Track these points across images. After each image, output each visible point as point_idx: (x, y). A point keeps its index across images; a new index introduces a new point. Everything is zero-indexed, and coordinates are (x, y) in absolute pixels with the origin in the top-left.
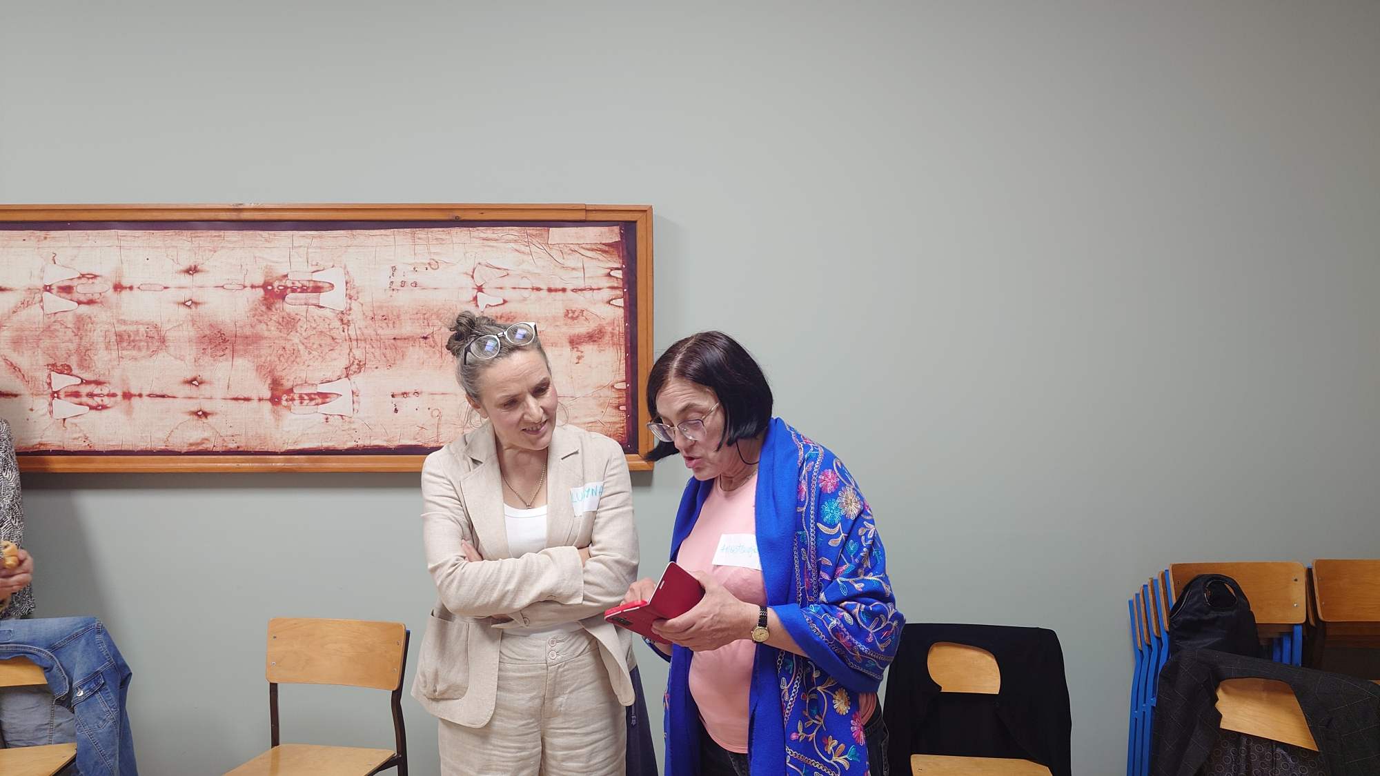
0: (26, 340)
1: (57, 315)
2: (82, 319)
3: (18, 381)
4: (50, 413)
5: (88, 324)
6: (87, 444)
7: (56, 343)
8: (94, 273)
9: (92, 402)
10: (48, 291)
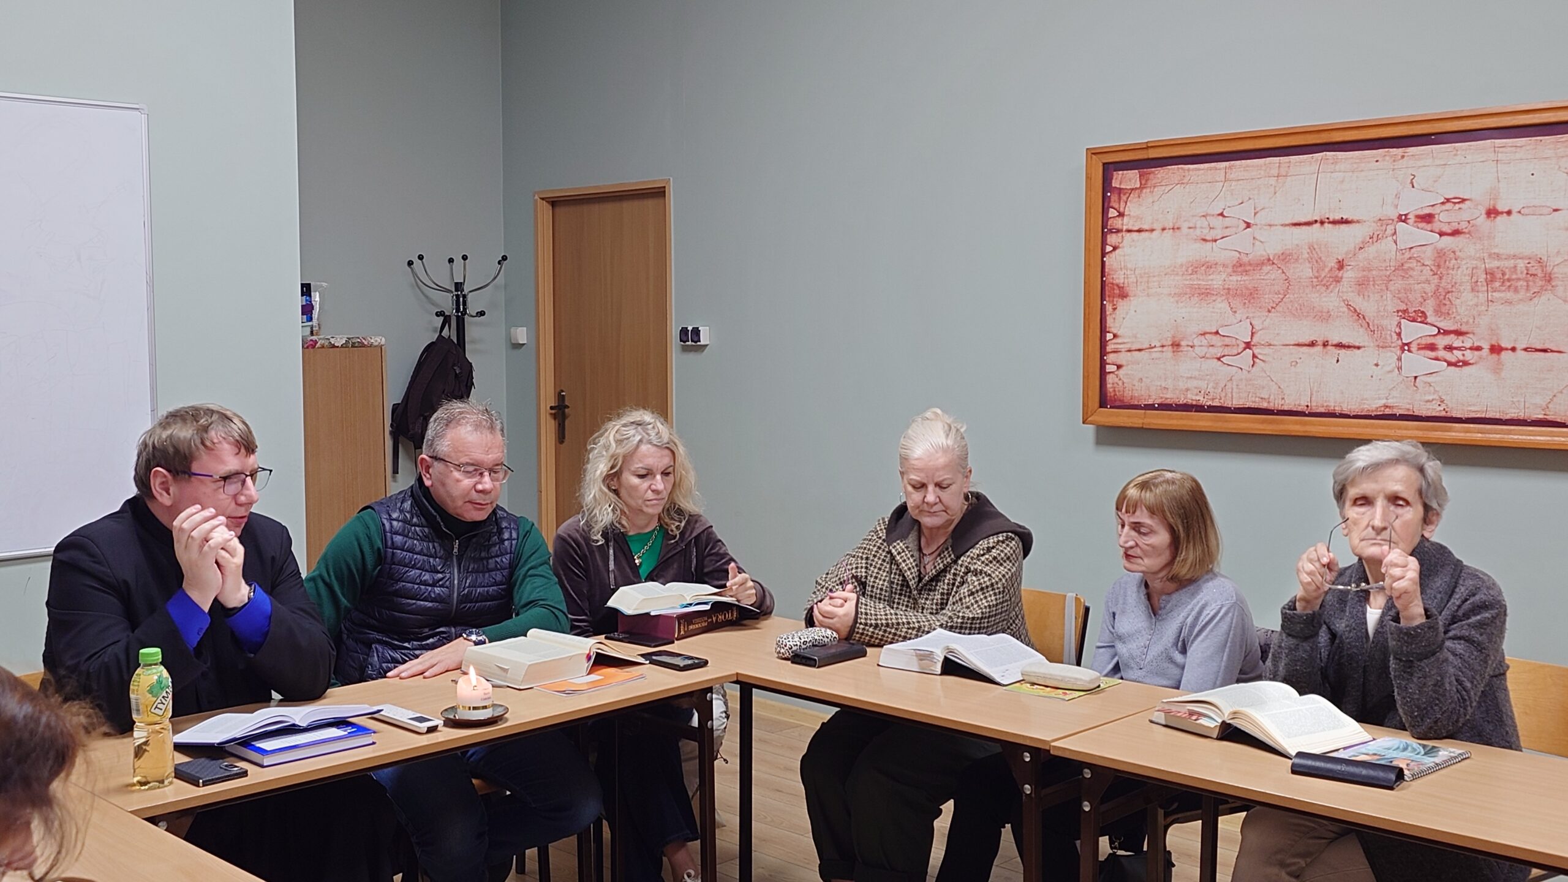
0: (1374, 281)
1: (1412, 250)
2: (1444, 255)
3: (1361, 330)
4: (1398, 369)
5: (1451, 259)
6: (1442, 409)
7: (1409, 284)
8: (1461, 197)
9: (1451, 357)
10: (1403, 221)
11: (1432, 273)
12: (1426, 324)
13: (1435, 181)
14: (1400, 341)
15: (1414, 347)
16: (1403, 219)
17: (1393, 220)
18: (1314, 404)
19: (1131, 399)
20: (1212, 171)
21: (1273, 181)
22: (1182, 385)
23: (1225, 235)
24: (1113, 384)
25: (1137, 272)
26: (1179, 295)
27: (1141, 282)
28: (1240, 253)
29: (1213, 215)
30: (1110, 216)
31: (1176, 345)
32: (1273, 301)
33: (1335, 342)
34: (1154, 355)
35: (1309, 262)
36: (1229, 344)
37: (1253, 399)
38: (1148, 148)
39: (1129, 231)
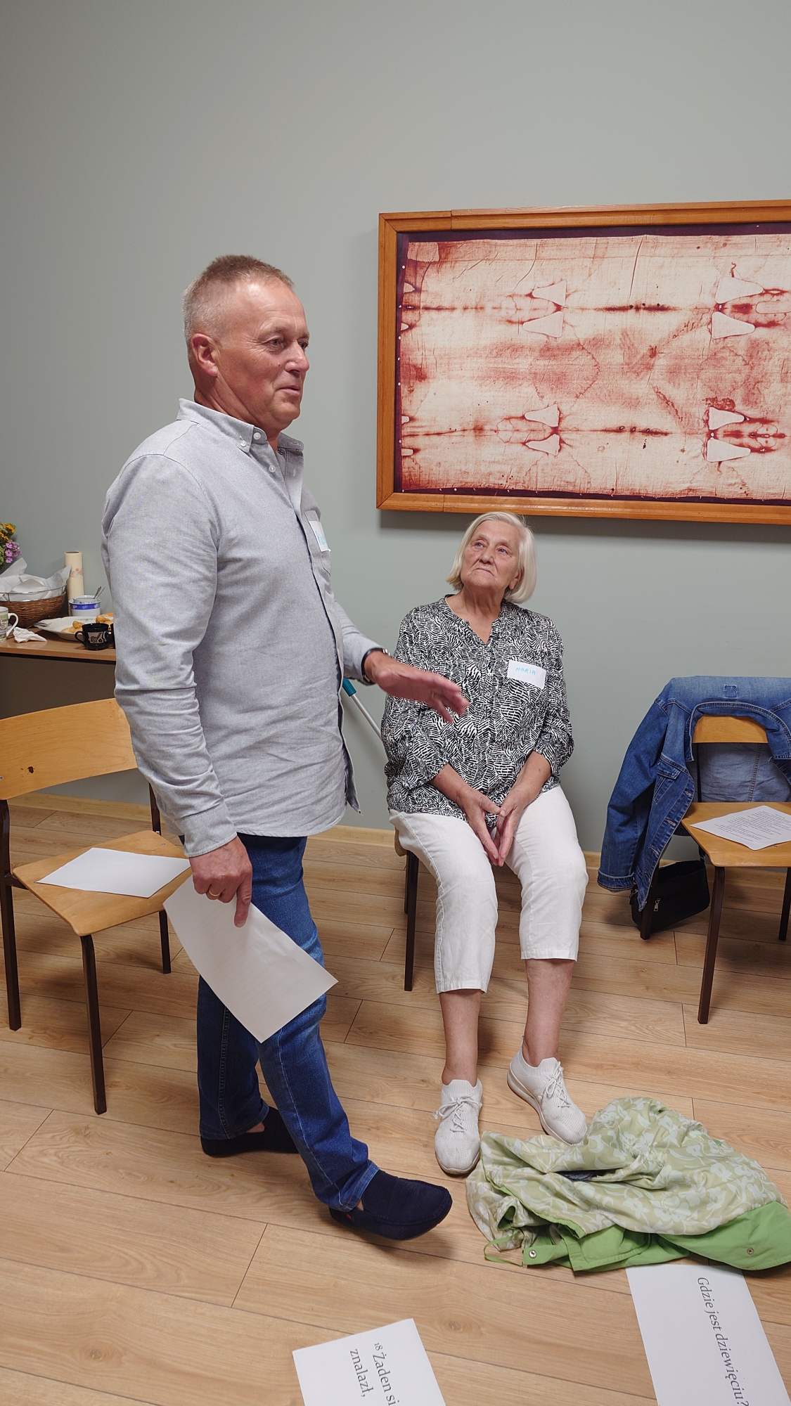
0: (685, 369)
1: (726, 340)
2: (757, 346)
3: (669, 417)
4: (703, 454)
5: (764, 350)
6: (744, 492)
7: (721, 373)
8: (781, 288)
9: (755, 443)
10: (720, 311)
11: (744, 363)
12: (733, 412)
13: (756, 272)
14: (707, 428)
15: (720, 434)
16: (720, 308)
17: (709, 309)
18: (619, 488)
19: (428, 483)
20: (522, 248)
21: (588, 262)
22: (484, 469)
23: (532, 318)
24: (409, 468)
25: (436, 353)
26: (483, 378)
27: (441, 364)
28: (548, 336)
29: (521, 296)
30: (405, 291)
31: (478, 429)
32: (582, 387)
33: (642, 429)
34: (454, 439)
35: (621, 348)
36: (535, 428)
37: (559, 483)
38: (452, 217)
39: (427, 308)
